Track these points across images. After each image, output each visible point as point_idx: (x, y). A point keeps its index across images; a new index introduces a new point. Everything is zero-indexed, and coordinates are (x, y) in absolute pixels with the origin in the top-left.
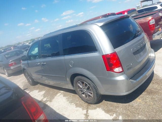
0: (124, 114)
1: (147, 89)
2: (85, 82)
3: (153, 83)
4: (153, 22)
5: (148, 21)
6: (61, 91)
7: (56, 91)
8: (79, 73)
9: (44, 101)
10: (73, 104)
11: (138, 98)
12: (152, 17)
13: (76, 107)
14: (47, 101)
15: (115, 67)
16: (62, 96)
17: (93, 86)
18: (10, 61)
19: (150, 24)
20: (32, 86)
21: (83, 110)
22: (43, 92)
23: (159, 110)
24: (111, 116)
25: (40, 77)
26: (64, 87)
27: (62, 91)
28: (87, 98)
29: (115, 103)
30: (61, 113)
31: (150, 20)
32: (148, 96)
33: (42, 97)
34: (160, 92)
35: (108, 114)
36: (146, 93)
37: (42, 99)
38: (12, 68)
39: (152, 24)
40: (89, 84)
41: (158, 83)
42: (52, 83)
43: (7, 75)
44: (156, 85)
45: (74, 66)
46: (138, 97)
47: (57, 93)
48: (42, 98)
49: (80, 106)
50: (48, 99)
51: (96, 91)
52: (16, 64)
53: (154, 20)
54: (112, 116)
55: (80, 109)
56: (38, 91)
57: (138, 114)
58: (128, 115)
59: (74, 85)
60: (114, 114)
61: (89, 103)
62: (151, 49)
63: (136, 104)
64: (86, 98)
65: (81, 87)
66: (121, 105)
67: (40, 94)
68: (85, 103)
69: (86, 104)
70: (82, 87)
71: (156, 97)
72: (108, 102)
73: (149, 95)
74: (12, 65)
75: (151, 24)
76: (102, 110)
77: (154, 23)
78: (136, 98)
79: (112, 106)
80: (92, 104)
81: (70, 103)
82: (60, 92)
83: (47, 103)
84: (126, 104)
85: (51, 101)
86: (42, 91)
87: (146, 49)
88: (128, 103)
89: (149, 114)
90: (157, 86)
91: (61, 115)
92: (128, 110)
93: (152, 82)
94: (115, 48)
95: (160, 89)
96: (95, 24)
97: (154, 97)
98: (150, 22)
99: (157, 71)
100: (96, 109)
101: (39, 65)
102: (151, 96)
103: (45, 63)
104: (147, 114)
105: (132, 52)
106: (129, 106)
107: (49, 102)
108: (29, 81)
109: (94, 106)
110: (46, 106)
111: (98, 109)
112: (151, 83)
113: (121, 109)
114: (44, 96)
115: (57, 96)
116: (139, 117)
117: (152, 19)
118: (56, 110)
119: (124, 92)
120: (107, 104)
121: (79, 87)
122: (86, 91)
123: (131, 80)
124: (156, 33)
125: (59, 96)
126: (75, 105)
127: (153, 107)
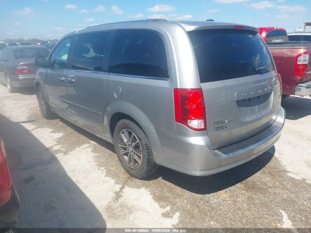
0: (186, 211)
1: (248, 179)
2: (133, 133)
3: (264, 173)
4: (305, 61)
5: (295, 55)
6: (92, 141)
7: (83, 138)
8: (128, 114)
9: (54, 149)
10: (103, 168)
11: (224, 191)
12: (305, 50)
13: (106, 176)
14: (59, 151)
15: (193, 118)
16: (90, 150)
17: (145, 145)
18: (21, 63)
19: (298, 63)
20: (44, 119)
21: (117, 184)
22: (59, 135)
23: (252, 223)
24: (161, 207)
25: (65, 106)
26: (98, 136)
27: (94, 143)
28: (131, 164)
29: (179, 188)
30: (74, 179)
31: (300, 55)
32: (243, 192)
33: (55, 143)
34: (270, 191)
35: (157, 204)
36: (243, 185)
37: (53, 146)
38: (21, 78)
39: (303, 63)
40: (140, 139)
41: (272, 175)
42: (80, 122)
43: (10, 89)
44: (269, 177)
45: (122, 96)
46: (225, 189)
47: (83, 143)
48: (53, 144)
49: (114, 176)
50: (62, 149)
51: (148, 155)
52: (29, 72)
53: (307, 57)
54: (162, 209)
55: (111, 181)
56: (51, 130)
57: (212, 217)
58: (193, 215)
59: (114, 135)
60: (168, 205)
61: (132, 175)
62: (281, 108)
63: (216, 200)
64: (129, 163)
65: (125, 140)
66: (187, 194)
67: (52, 137)
68: (124, 173)
69: (127, 175)
70: (127, 142)
71: (258, 197)
72: (167, 182)
73: (247, 191)
74: (21, 72)
75: (301, 63)
76: (149, 193)
77: (307, 63)
78: (221, 190)
79: (170, 190)
80: (136, 177)
81: (97, 165)
82: (89, 143)
83: (57, 156)
84: (198, 195)
85: (66, 153)
86: (58, 132)
87: (268, 104)
88: (201, 194)
89: (231, 224)
90: (268, 179)
91: (73, 183)
92: (198, 206)
93: (263, 169)
94: (202, 82)
95: (271, 185)
96: (180, 25)
97: (254, 197)
98: (299, 58)
99: (280, 154)
100: (140, 188)
101: (63, 80)
102: (251, 194)
103: (74, 80)
104: (228, 223)
105: (236, 100)
106: (202, 199)
107: (61, 154)
108: (42, 109)
109: (139, 182)
110: (53, 159)
111: (143, 190)
112: (261, 171)
113: (186, 201)
114: (59, 141)
115: (81, 147)
116: (210, 224)
117: (305, 53)
118: (67, 171)
119: (197, 171)
120: (164, 185)
121: (122, 140)
122: (131, 150)
123: (217, 151)
124: (304, 82)
125: (84, 148)
126: (106, 173)
127: (244, 214)
